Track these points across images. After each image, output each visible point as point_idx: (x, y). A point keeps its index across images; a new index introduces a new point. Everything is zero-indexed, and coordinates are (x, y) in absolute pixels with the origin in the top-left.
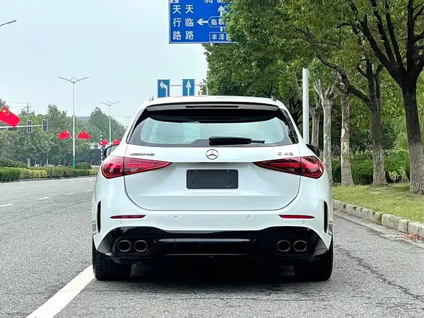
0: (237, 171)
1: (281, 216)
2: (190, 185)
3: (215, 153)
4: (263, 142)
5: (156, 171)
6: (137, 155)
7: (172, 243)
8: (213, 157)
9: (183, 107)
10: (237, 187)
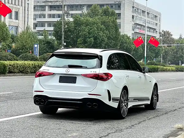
0: (76, 77)
1: (89, 94)
2: (60, 81)
3: (69, 70)
4: (87, 67)
5: (49, 76)
6: (44, 70)
7: (52, 101)
8: (68, 72)
9: (64, 53)
10: (75, 83)
